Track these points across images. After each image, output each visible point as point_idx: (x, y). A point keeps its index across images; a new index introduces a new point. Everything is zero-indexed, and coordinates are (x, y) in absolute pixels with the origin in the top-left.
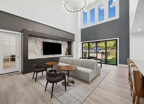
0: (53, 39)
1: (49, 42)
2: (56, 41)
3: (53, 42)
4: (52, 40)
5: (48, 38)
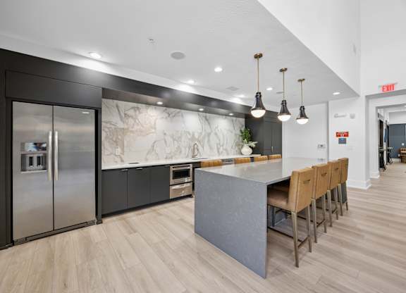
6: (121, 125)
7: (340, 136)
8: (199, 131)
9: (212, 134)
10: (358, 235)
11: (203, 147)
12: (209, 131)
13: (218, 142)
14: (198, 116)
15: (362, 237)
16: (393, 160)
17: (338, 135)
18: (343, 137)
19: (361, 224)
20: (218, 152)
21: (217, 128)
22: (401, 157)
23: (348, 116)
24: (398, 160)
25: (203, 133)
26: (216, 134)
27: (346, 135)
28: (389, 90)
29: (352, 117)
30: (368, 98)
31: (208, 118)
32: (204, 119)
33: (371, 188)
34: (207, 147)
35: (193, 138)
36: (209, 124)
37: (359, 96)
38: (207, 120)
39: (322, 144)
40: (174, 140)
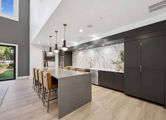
6: (75, 57)
8: (94, 56)
9: (100, 57)
11: (95, 64)
12: (98, 56)
13: (104, 61)
14: (93, 50)
20: (104, 66)
21: (103, 53)
25: (95, 58)
26: (102, 57)
31: (98, 50)
32: (96, 50)
34: (97, 63)
35: (91, 60)
36: (98, 52)
38: (97, 51)
40: (85, 60)
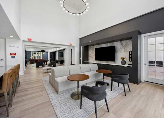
0: (107, 43)
1: (102, 47)
2: (110, 44)
3: (106, 46)
4: (105, 44)
5: (100, 43)
7: (12, 55)
10: (26, 91)
15: (28, 90)
16: (28, 63)
17: (11, 54)
18: (13, 56)
19: (26, 87)
22: (30, 62)
23: (16, 47)
24: (29, 63)
27: (15, 54)
28: (30, 40)
29: (18, 47)
30: (23, 41)
33: (24, 74)
37: (20, 40)
39: (2, 58)
